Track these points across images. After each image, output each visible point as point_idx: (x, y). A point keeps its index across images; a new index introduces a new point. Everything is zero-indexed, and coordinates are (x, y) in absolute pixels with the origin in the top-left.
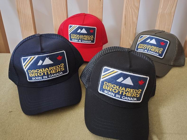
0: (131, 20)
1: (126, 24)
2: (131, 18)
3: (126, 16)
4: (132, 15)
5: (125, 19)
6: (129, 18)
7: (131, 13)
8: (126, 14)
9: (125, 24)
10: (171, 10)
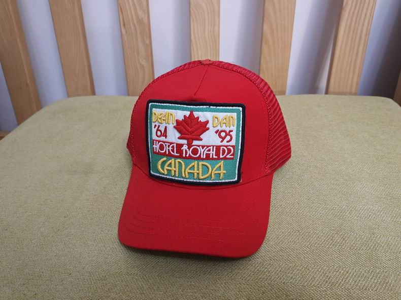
0: (134, 16)
1: (126, 25)
2: (133, 12)
4: (134, 4)
6: (129, 12)
8: (121, 2)
9: (124, 25)
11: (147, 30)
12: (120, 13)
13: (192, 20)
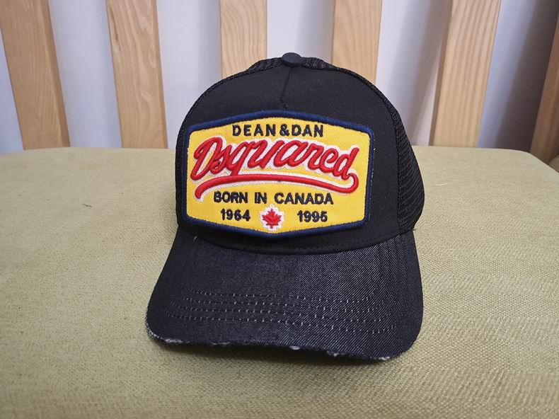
0: (132, 25)
2: (131, 20)
3: (113, 11)
5: (114, 22)
6: (125, 19)
8: (111, 3)
9: (117, 37)
12: (110, 19)
13: (223, 33)
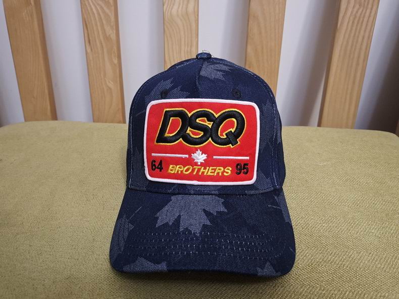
0: (100, 33)
1: (91, 41)
2: (99, 28)
3: (87, 22)
4: (100, 19)
5: (88, 30)
6: (95, 28)
7: (96, 15)
8: (86, 17)
9: (89, 42)
10: (187, 8)
11: (115, 48)
12: (85, 27)
